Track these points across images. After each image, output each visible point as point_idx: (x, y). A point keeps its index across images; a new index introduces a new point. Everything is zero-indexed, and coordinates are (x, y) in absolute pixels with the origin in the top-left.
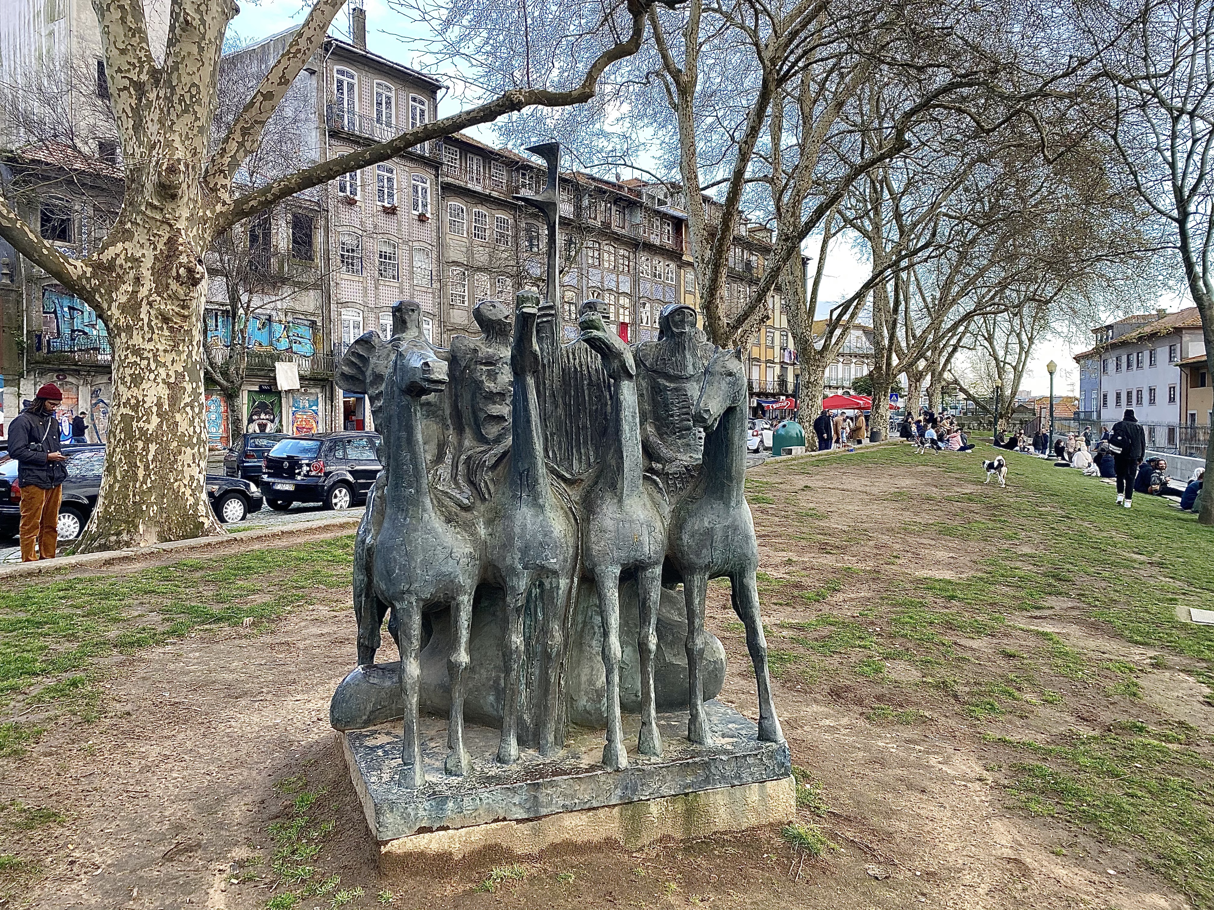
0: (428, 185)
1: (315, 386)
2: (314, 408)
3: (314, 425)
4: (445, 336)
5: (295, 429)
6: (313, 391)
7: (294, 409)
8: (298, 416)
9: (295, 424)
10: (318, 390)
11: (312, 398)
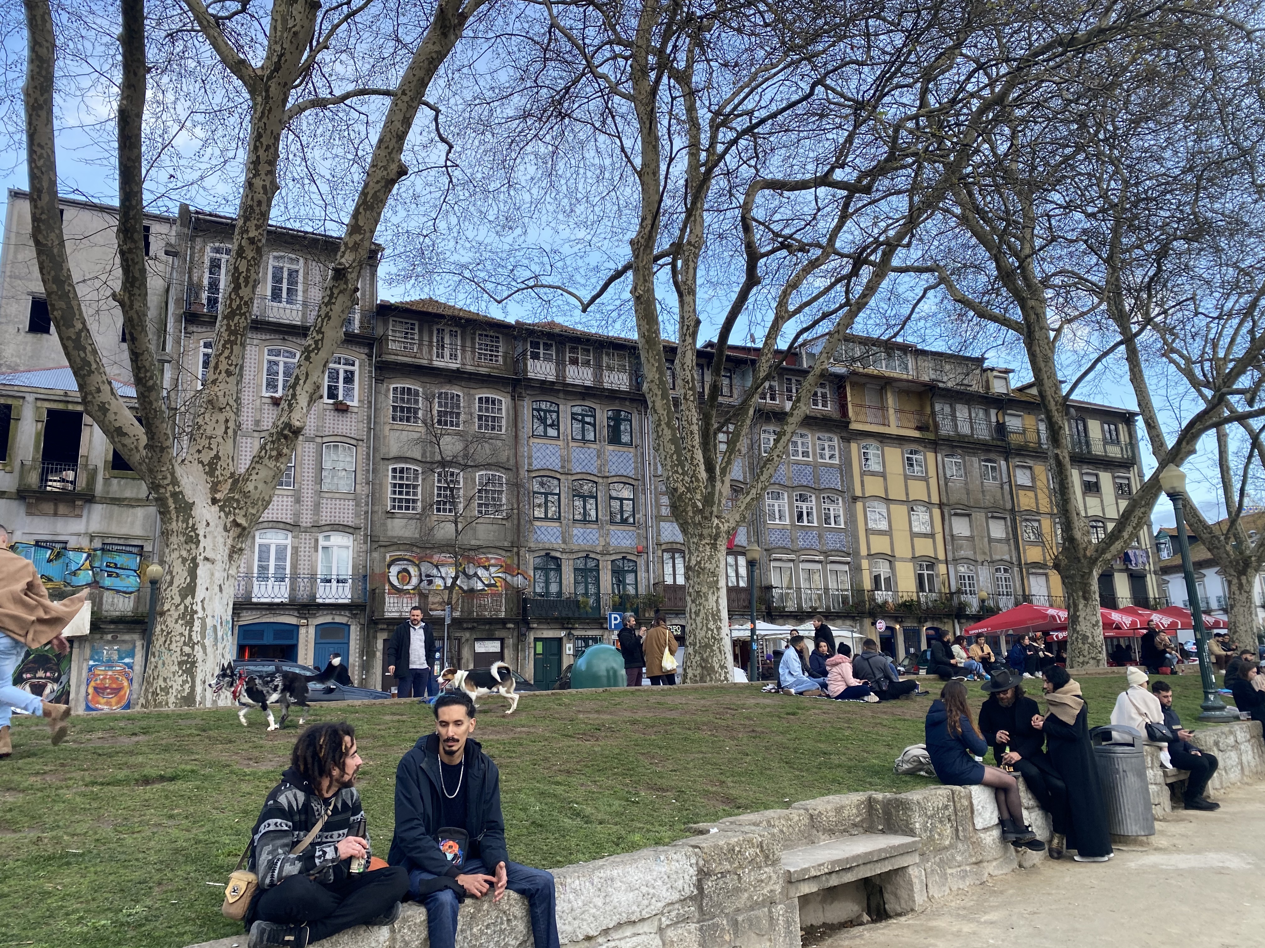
0: (356, 368)
1: (130, 631)
2: (127, 660)
3: (126, 684)
4: (376, 555)
5: (91, 690)
6: (127, 637)
7: (91, 663)
8: (97, 672)
9: (93, 684)
10: (136, 637)
11: (125, 647)
